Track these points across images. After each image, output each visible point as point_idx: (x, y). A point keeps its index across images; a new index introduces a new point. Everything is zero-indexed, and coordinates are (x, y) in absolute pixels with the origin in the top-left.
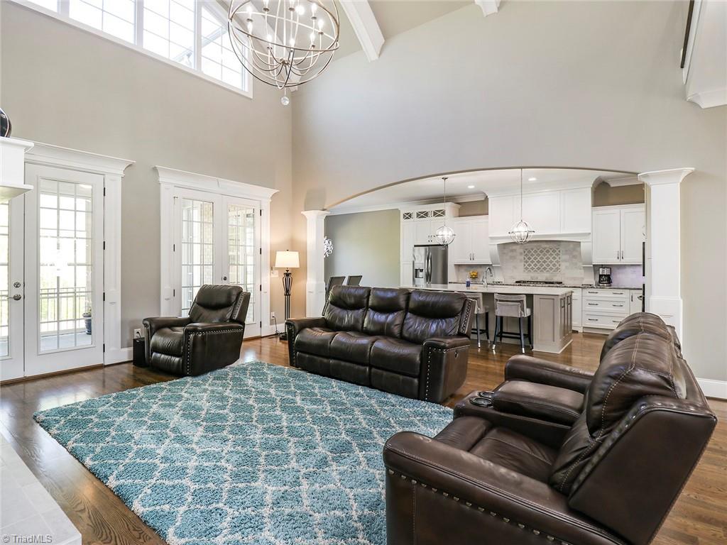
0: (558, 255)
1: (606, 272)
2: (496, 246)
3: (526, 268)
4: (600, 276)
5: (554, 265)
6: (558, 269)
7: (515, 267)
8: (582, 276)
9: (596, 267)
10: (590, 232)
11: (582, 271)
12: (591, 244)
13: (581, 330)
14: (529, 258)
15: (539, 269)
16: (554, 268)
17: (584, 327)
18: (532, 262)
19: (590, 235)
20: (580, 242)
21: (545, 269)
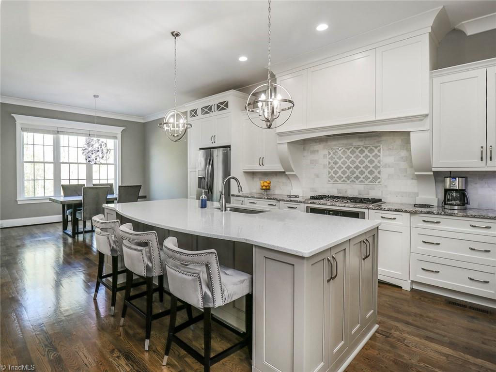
0: (376, 156)
1: (457, 184)
2: (286, 146)
3: (332, 177)
4: (446, 191)
5: (371, 172)
6: (376, 178)
7: (317, 176)
8: (416, 190)
9: (439, 176)
10: (426, 112)
11: (415, 182)
12: (428, 134)
13: (407, 287)
14: (336, 163)
15: (348, 178)
16: (371, 177)
17: (413, 282)
18: (340, 168)
19: (428, 120)
20: (408, 133)
21: (357, 178)
